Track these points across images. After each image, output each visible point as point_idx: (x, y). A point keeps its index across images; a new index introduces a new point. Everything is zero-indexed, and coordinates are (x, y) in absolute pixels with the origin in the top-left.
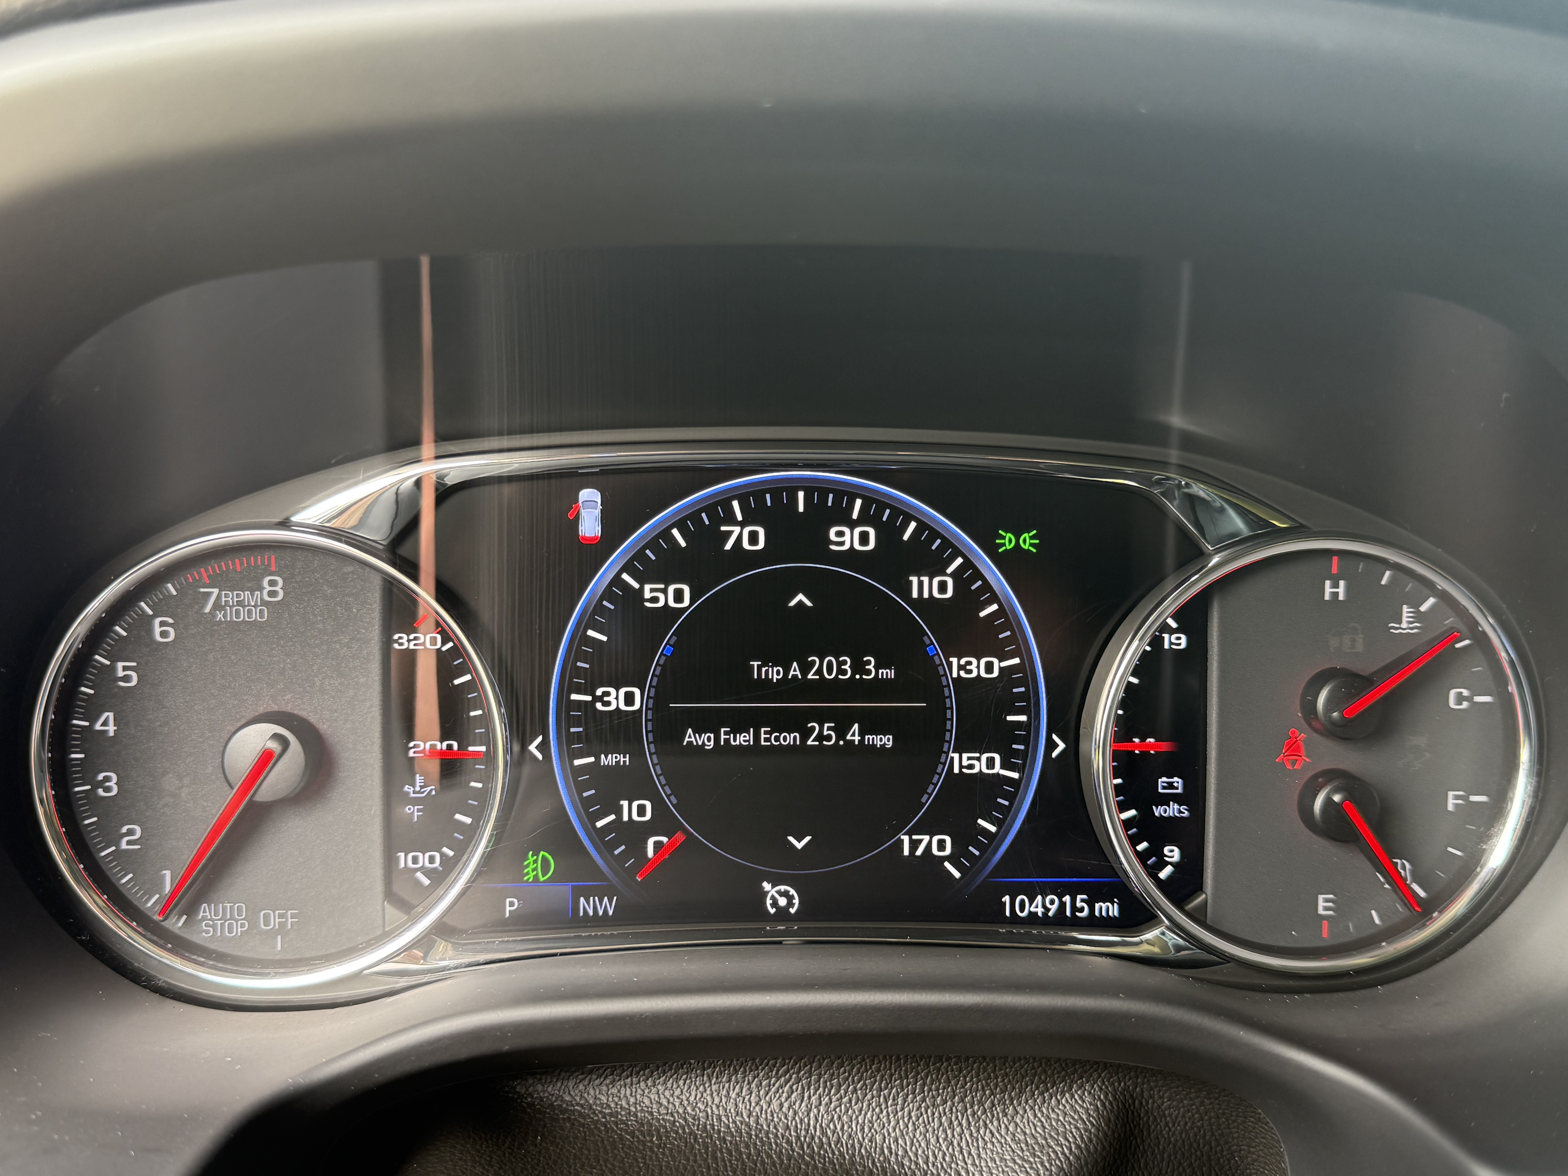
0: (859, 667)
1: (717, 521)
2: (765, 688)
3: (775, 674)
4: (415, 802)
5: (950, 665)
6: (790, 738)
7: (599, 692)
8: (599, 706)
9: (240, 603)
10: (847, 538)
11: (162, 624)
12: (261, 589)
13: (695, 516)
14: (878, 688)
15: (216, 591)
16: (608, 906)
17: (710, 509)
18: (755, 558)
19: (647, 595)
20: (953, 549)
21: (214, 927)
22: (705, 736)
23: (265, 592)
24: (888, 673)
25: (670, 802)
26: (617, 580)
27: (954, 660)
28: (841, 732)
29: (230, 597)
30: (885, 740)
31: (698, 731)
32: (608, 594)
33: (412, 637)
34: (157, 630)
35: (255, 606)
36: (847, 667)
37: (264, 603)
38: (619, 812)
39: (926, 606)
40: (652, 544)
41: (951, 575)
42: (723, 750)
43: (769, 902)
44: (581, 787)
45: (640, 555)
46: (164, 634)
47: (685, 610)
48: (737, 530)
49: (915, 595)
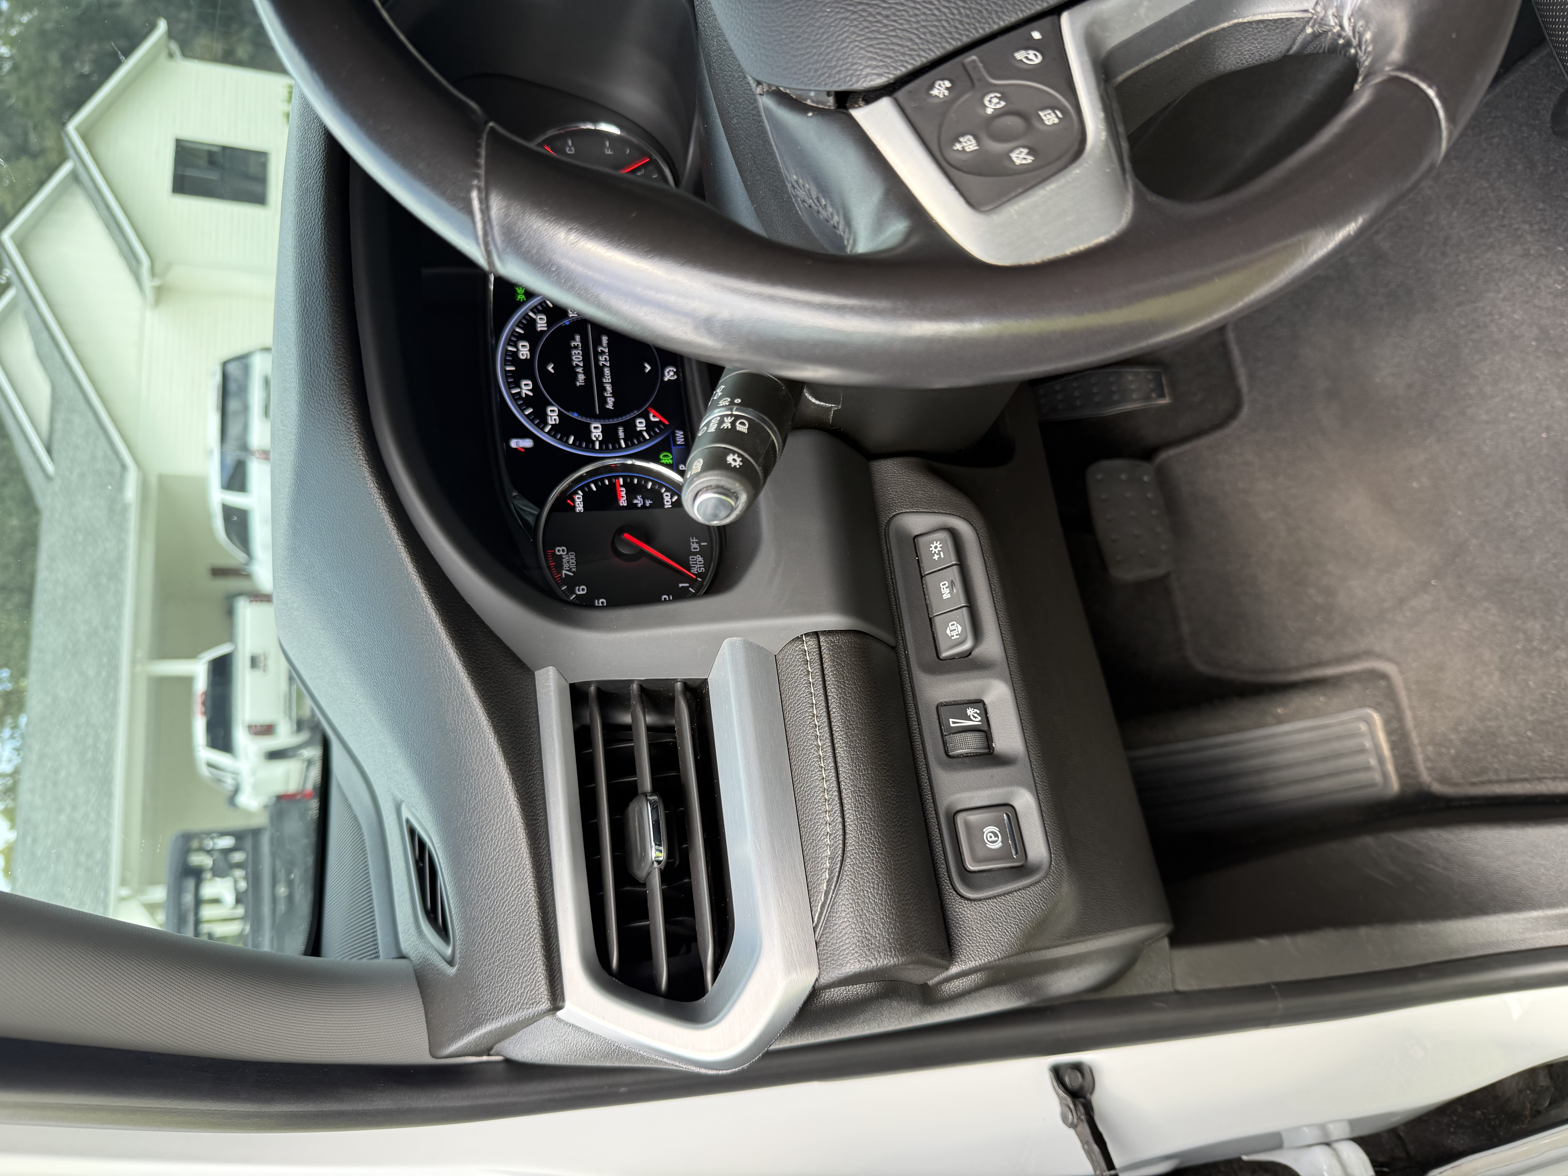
0: (576, 347)
1: (521, 398)
2: (588, 380)
3: (581, 377)
4: (644, 502)
5: (572, 317)
6: (607, 371)
7: (594, 439)
8: (600, 439)
9: (568, 562)
10: (525, 353)
11: (579, 590)
12: (561, 555)
13: (519, 406)
14: (584, 341)
15: (564, 572)
16: (680, 434)
17: (516, 400)
18: (535, 384)
19: (553, 422)
20: (526, 316)
21: (700, 567)
22: (609, 402)
23: (563, 554)
24: (578, 338)
25: (636, 413)
26: (548, 433)
27: (571, 316)
28: (603, 352)
29: (566, 566)
30: (604, 340)
31: (606, 403)
32: (554, 436)
33: (578, 506)
34: (582, 592)
35: (569, 557)
36: (577, 352)
37: (567, 554)
38: (641, 431)
39: (549, 324)
40: (532, 421)
41: (537, 316)
42: (614, 394)
43: (672, 378)
44: (633, 444)
45: (537, 425)
46: (583, 590)
47: (559, 410)
48: (524, 391)
49: (546, 329)
